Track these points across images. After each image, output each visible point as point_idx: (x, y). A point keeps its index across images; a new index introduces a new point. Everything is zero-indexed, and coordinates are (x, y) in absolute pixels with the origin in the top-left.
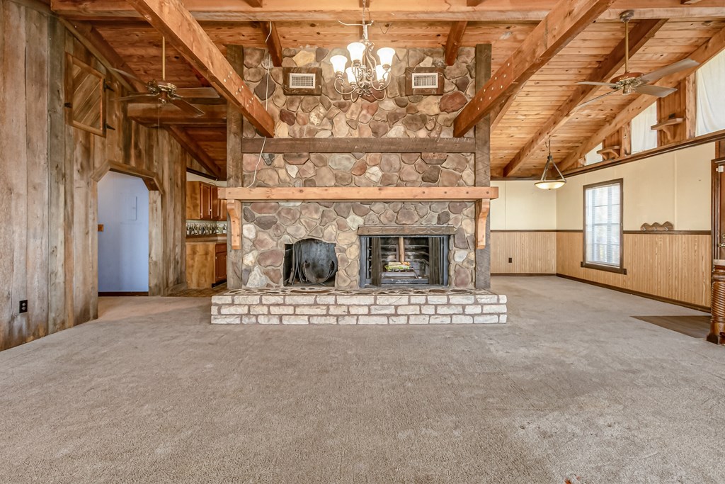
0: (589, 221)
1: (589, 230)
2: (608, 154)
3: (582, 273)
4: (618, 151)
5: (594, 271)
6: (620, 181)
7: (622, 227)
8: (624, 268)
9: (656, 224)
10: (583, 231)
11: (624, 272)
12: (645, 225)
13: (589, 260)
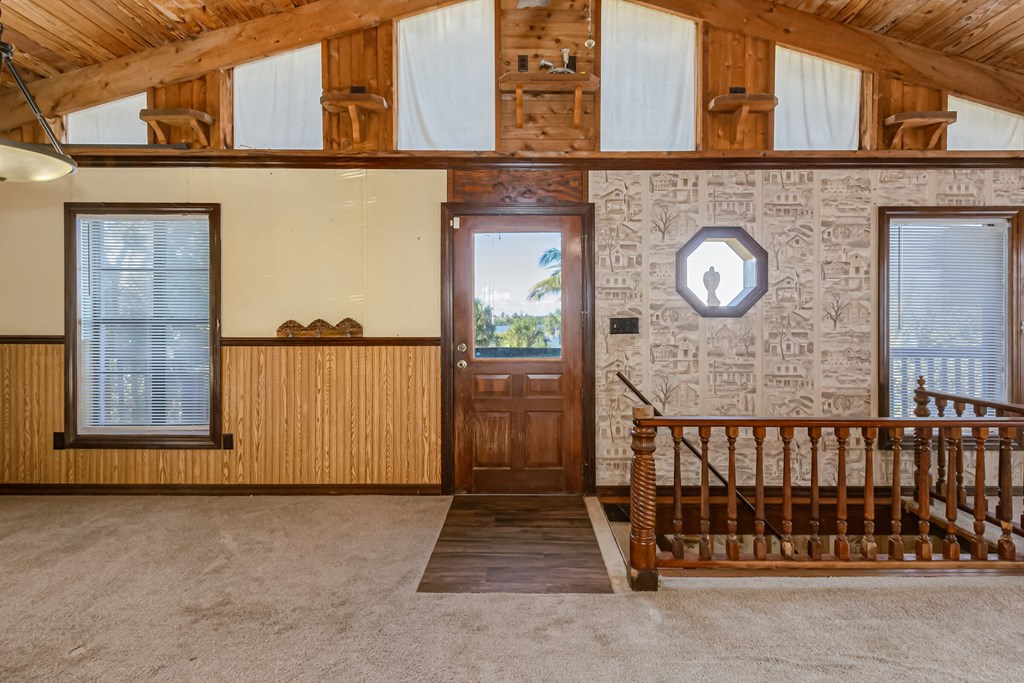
0: (84, 311)
1: (84, 334)
2: (167, 129)
3: (61, 466)
4: (206, 128)
5: (116, 455)
6: (214, 211)
7: (215, 332)
8: (226, 430)
9: (320, 324)
10: (67, 341)
11: (228, 443)
12: (290, 325)
13: (85, 426)
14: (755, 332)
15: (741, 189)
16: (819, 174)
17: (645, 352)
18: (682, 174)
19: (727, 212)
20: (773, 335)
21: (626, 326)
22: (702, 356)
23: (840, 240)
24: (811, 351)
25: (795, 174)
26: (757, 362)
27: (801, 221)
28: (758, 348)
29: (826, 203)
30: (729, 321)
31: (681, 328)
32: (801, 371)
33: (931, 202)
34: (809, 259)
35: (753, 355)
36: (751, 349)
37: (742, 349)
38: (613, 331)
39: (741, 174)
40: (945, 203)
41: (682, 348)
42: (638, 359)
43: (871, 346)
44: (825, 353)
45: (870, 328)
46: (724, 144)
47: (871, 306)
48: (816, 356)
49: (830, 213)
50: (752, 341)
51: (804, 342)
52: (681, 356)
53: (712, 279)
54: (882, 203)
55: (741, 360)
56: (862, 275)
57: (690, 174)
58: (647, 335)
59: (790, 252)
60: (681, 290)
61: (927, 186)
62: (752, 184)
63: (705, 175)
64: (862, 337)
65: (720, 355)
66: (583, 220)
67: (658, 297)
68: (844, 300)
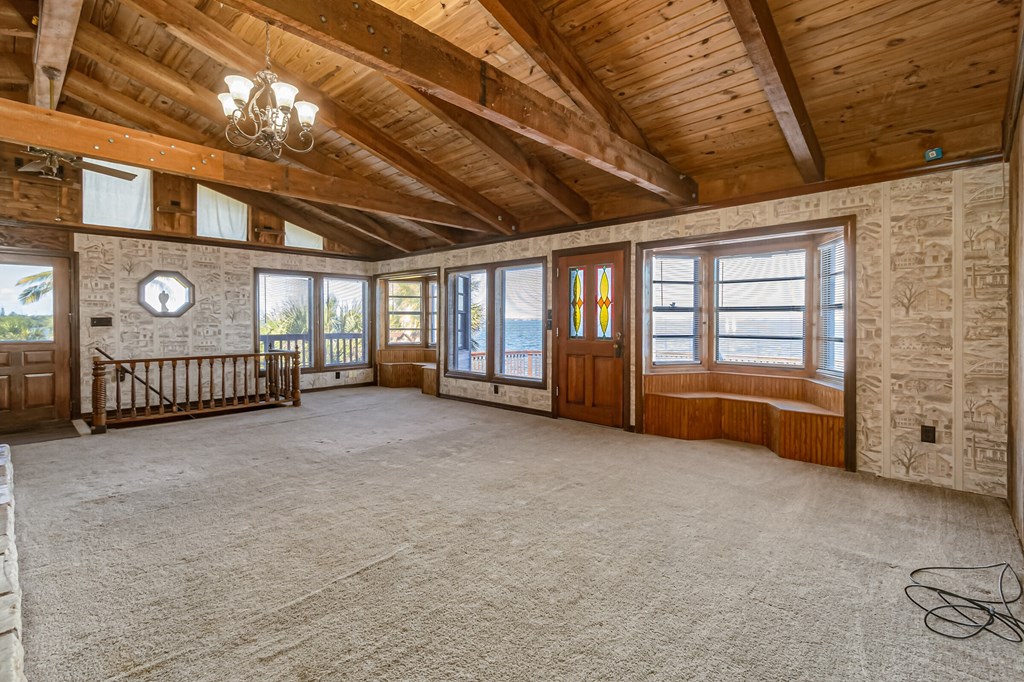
14: (187, 324)
15: (179, 253)
16: (223, 250)
17: (117, 336)
18: (141, 241)
19: (171, 264)
20: (198, 326)
21: (103, 322)
22: (156, 337)
23: (235, 281)
24: (220, 333)
25: (210, 248)
26: (189, 340)
27: (213, 271)
28: (190, 333)
29: (227, 263)
30: (173, 319)
31: (142, 323)
32: (214, 343)
33: (279, 267)
34: (219, 290)
35: (187, 336)
36: (186, 333)
37: (181, 333)
38: (93, 325)
39: (179, 245)
40: (285, 268)
41: (142, 333)
42: (112, 340)
43: (251, 331)
44: (227, 335)
45: (250, 322)
46: (168, 229)
47: (250, 312)
48: (222, 336)
49: (230, 268)
50: (186, 329)
51: (216, 329)
52: (141, 337)
53: (164, 297)
54: (255, 266)
55: (180, 339)
56: (246, 298)
57: (148, 242)
58: (118, 327)
59: (208, 286)
60: (141, 303)
61: (277, 260)
62: (186, 251)
63: (156, 243)
64: (246, 327)
65: (167, 337)
66: (69, 262)
67: (127, 306)
68: (237, 309)
